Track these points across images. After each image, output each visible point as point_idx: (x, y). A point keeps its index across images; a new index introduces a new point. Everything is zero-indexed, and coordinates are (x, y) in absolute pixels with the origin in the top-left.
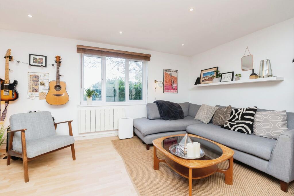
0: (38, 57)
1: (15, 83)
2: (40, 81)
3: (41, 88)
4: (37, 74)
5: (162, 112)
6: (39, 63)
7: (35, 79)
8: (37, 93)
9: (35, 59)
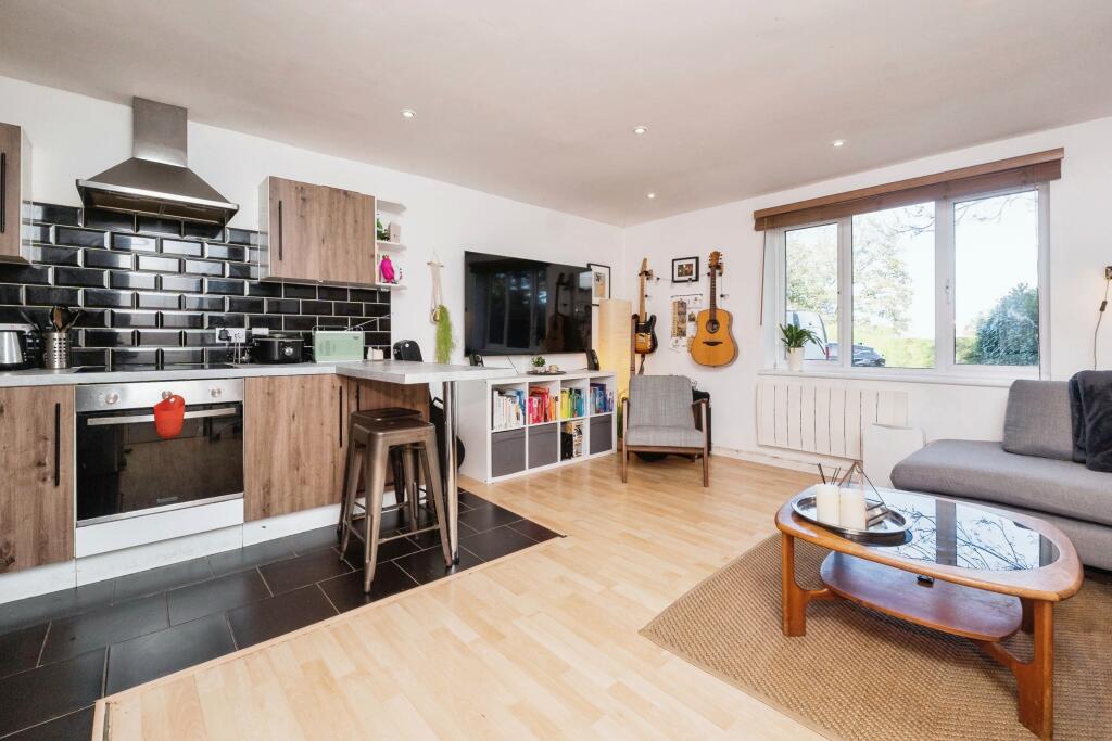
0: (684, 263)
1: (653, 319)
2: (689, 312)
3: (690, 328)
4: (684, 299)
5: (1089, 426)
6: (687, 274)
7: (681, 309)
8: (684, 338)
9: (681, 267)
